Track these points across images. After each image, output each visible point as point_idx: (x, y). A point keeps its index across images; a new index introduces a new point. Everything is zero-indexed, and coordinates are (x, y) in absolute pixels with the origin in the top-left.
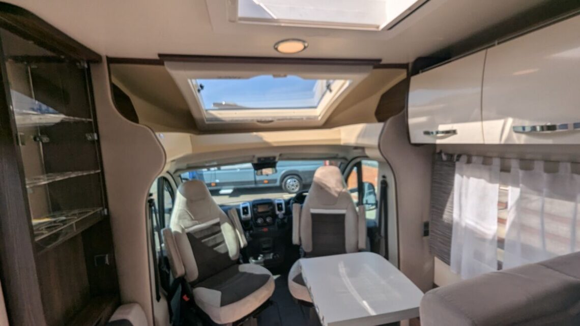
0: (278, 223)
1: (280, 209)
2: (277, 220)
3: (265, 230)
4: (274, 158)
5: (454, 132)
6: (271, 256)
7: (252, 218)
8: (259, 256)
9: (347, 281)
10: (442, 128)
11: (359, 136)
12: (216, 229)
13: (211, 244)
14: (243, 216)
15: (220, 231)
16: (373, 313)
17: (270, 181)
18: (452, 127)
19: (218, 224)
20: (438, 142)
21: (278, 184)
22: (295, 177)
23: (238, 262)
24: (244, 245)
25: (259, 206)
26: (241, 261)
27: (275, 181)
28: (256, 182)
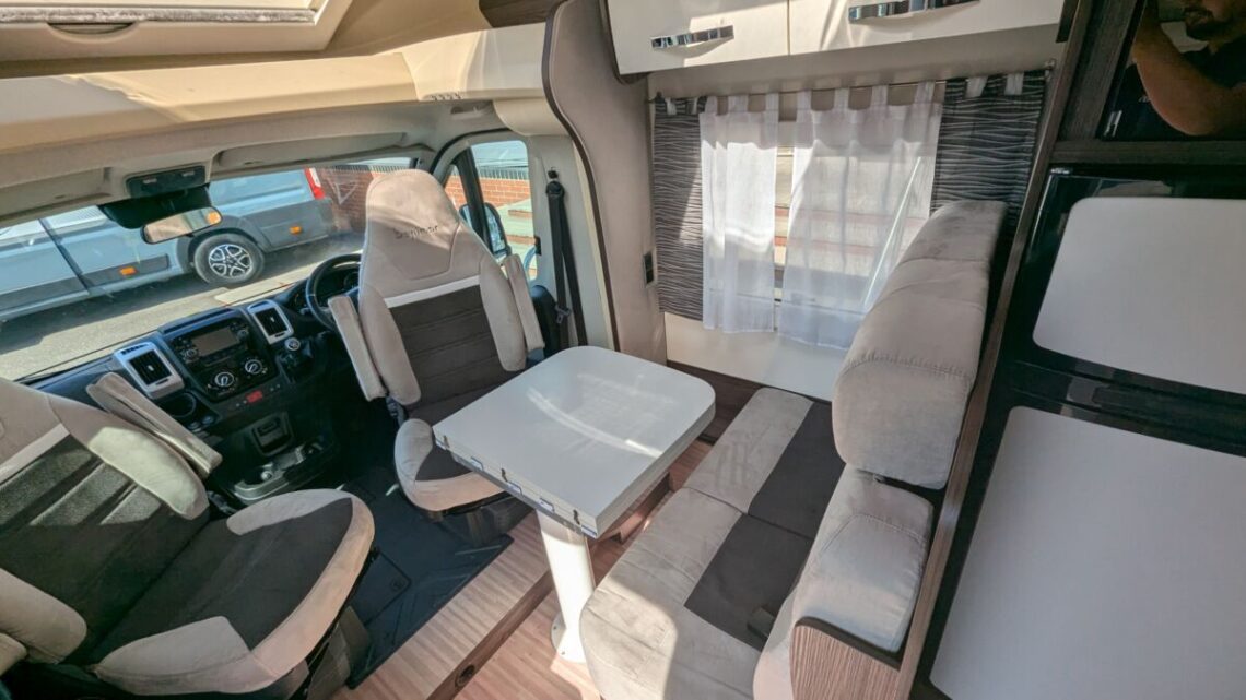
0: (285, 365)
1: (277, 328)
2: (279, 359)
3: (255, 396)
4: (199, 170)
5: (727, 33)
6: (298, 456)
7: (186, 380)
8: (262, 470)
9: (571, 421)
10: (698, 25)
11: (472, 72)
12: (76, 459)
13: (77, 516)
14: (154, 387)
15: (94, 461)
16: (656, 453)
17: (139, 268)
18: (722, 22)
19: (69, 444)
20: (689, 62)
21: (177, 268)
22: (229, 236)
23: (214, 515)
24: (212, 464)
25: (194, 341)
26: (224, 508)
27: (165, 261)
28: (84, 281)
